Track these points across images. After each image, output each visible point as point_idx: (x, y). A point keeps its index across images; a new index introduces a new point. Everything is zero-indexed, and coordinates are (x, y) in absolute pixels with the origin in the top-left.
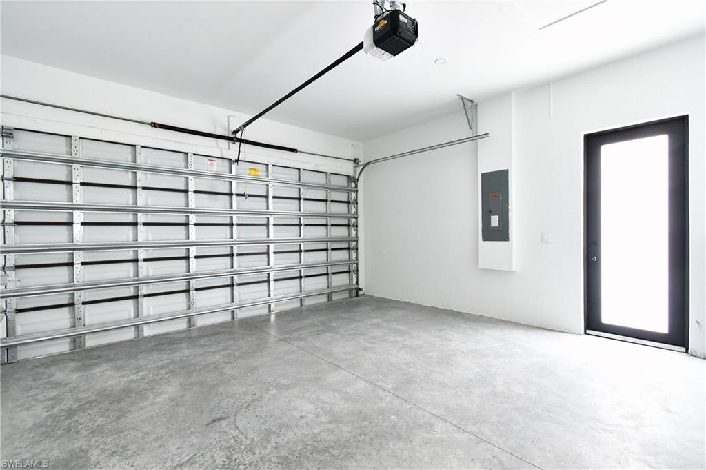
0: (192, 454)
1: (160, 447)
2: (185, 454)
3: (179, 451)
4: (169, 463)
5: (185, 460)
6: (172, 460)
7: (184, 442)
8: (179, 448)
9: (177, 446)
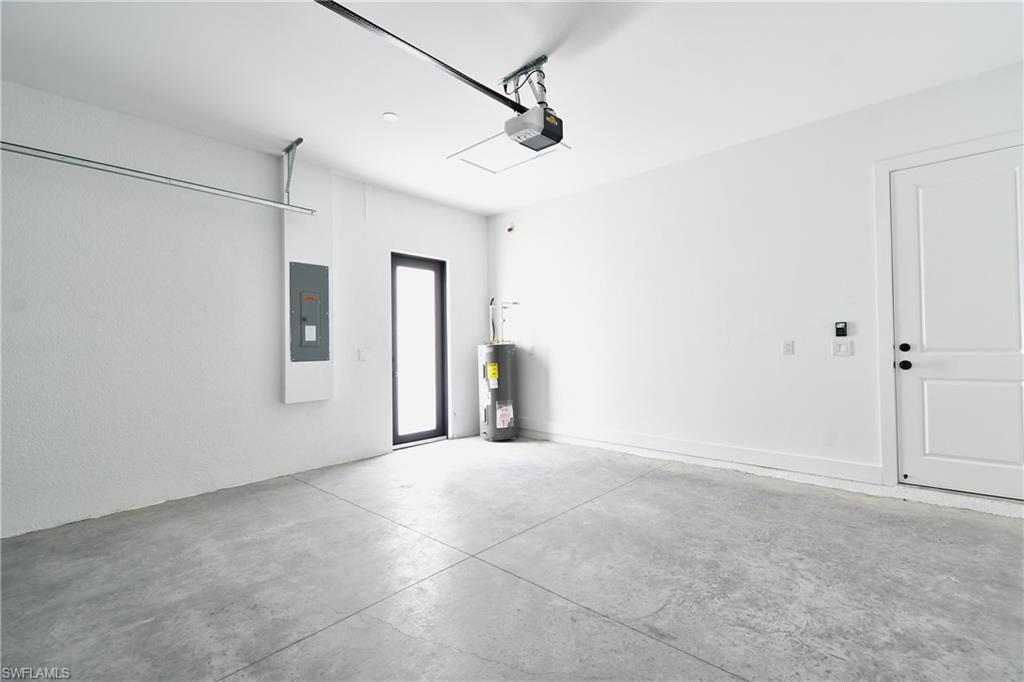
0: (731, 628)
1: (749, 666)
2: (737, 634)
3: (737, 642)
4: (760, 640)
5: (744, 629)
6: (754, 640)
7: (720, 645)
8: (735, 645)
9: (733, 649)
